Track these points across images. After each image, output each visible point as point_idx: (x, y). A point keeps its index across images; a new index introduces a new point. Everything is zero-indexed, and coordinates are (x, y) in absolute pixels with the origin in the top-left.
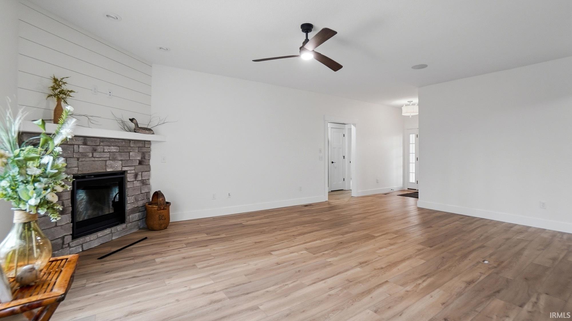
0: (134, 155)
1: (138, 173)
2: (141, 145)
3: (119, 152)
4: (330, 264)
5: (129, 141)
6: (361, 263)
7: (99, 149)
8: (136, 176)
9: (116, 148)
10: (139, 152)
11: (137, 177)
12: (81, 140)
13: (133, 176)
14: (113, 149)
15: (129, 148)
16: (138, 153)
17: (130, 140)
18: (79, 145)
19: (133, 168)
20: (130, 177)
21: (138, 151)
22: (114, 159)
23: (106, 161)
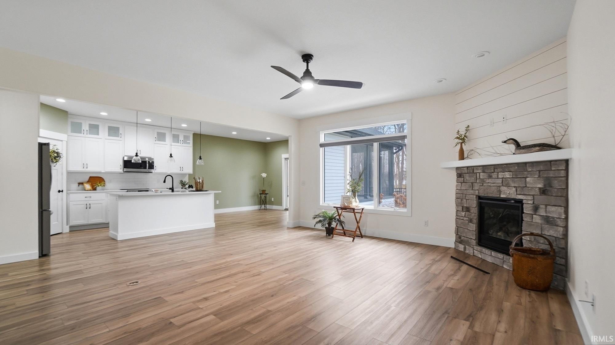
0: (531, 182)
1: (539, 206)
2: (542, 167)
3: (513, 178)
4: (285, 272)
5: (525, 165)
6: (259, 275)
7: (494, 175)
8: (536, 209)
9: (508, 174)
10: (539, 176)
11: (538, 210)
12: (481, 169)
13: (531, 208)
14: (507, 175)
15: (526, 173)
16: (539, 178)
17: (525, 163)
18: (480, 173)
19: (530, 198)
20: (527, 209)
21: (537, 176)
22: (508, 186)
23: (500, 186)
